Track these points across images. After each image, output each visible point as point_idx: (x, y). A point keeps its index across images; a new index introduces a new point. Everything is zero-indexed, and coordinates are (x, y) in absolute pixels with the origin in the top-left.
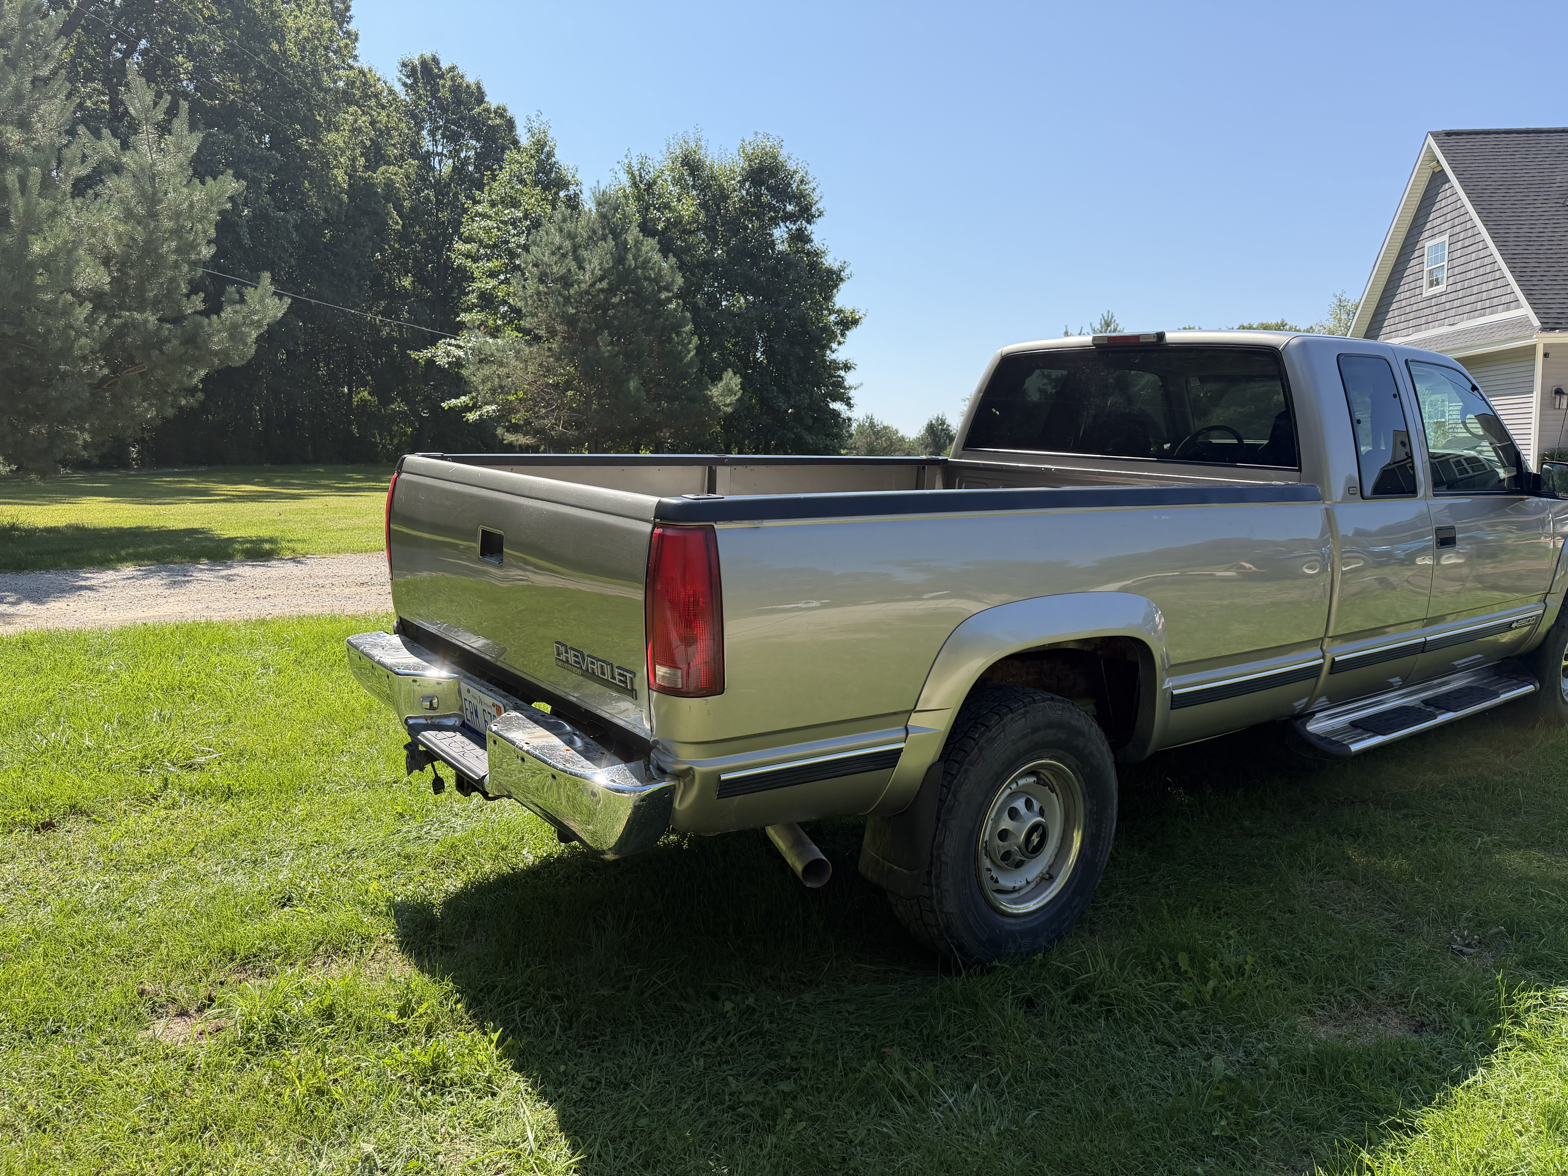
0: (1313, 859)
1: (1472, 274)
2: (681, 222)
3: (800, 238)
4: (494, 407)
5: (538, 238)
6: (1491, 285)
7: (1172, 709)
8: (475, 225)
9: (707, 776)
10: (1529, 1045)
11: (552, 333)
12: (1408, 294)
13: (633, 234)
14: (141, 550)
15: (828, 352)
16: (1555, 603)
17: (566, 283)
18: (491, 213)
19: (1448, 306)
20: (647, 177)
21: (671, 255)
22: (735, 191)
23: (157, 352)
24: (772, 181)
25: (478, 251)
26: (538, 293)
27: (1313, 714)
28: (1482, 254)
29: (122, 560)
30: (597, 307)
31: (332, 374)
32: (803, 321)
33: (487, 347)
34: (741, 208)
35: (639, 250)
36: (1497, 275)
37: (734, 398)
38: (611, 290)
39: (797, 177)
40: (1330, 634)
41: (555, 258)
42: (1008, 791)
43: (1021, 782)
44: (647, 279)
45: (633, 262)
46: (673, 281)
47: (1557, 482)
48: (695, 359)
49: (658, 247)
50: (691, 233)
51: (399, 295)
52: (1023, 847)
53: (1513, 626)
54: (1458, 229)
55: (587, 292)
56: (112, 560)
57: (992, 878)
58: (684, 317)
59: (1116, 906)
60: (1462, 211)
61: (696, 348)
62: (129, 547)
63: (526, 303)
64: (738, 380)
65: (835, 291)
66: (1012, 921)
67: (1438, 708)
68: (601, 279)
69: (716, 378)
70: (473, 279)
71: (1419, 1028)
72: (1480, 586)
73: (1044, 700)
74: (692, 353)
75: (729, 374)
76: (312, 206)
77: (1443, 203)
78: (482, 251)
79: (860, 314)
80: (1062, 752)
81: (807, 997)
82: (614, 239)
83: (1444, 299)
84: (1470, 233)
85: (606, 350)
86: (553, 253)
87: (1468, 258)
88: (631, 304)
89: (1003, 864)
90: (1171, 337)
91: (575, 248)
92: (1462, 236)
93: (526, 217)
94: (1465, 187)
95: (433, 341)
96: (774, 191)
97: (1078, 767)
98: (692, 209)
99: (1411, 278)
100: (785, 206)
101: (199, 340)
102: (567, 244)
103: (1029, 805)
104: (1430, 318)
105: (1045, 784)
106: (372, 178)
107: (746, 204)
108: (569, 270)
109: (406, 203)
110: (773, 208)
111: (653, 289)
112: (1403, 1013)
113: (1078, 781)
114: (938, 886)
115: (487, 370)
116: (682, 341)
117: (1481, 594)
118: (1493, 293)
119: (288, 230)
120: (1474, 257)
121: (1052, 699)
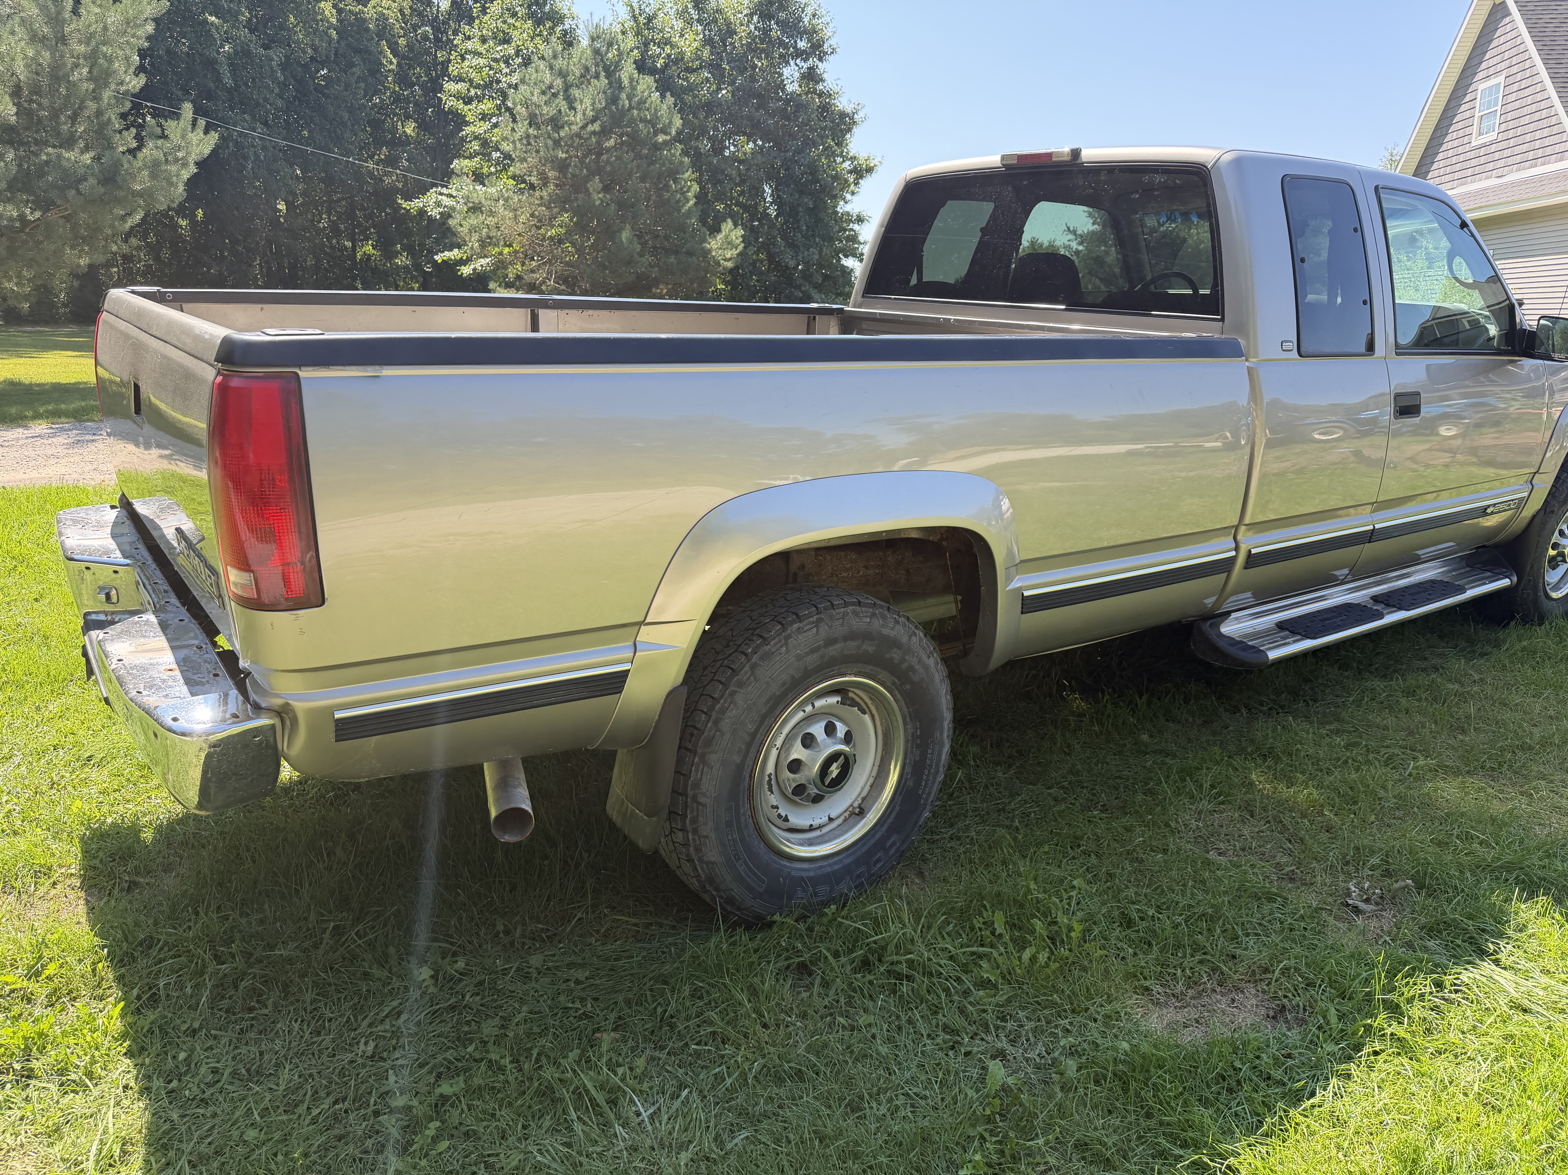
0: (1206, 786)
1: (1526, 120)
2: (683, 58)
3: (811, 77)
4: (488, 260)
5: (527, 77)
6: (1546, 132)
7: (1022, 613)
8: (467, 63)
9: (314, 713)
10: (1403, 1047)
11: (545, 181)
12: (1456, 143)
13: (628, 70)
14: (63, 406)
15: (842, 203)
16: (1545, 483)
17: (556, 125)
18: (482, 49)
19: (1497, 156)
20: (647, 10)
21: (668, 94)
22: (742, 25)
23: (73, 192)
24: (782, 15)
25: (468, 90)
26: (528, 136)
27: (1228, 613)
28: (1539, 97)
29: (37, 416)
30: (590, 151)
31: (334, 227)
32: (813, 169)
33: (475, 195)
34: (749, 45)
35: (634, 88)
36: (1554, 120)
37: (735, 252)
38: (604, 133)
39: (809, 10)
40: (1247, 520)
41: (545, 98)
42: (800, 715)
43: (819, 703)
44: (643, 120)
45: (627, 102)
46: (670, 122)
47: (1558, 340)
48: (694, 209)
49: (655, 85)
50: (692, 71)
51: (398, 142)
52: (818, 781)
53: (1489, 511)
54: (1515, 69)
55: (578, 135)
56: (26, 417)
57: (779, 816)
58: (682, 163)
59: (959, 839)
60: (1522, 48)
61: (696, 197)
62: (49, 403)
63: (515, 147)
64: (740, 232)
65: (848, 136)
66: (805, 866)
67: (1388, 605)
68: (593, 121)
69: (715, 229)
70: (467, 124)
71: (1278, 1014)
72: (1475, 460)
73: (846, 604)
74: (691, 203)
75: (727, 226)
76: (297, 42)
77: (1502, 40)
78: (473, 92)
79: (876, 162)
80: (871, 667)
81: (536, 960)
82: (606, 77)
83: (1493, 148)
84: (1528, 73)
85: (597, 198)
86: (543, 93)
87: (1524, 102)
88: (625, 148)
89: (797, 799)
90: (1089, 154)
91: (567, 88)
92: (1519, 77)
93: (518, 53)
94: (1526, 21)
95: (423, 190)
96: (783, 25)
97: (894, 684)
98: (695, 45)
99: (1460, 125)
100: (796, 42)
101: (119, 179)
102: (559, 82)
103: (830, 730)
104: (1477, 170)
105: (854, 704)
106: (364, 13)
107: (753, 40)
108: (560, 111)
109: (402, 41)
110: (782, 44)
111: (649, 132)
112: (1264, 992)
113: (896, 700)
114: (695, 831)
115: (473, 220)
116: (681, 189)
117: (1475, 470)
118: (1547, 142)
119: (271, 68)
120: (1529, 100)
121: (859, 603)
